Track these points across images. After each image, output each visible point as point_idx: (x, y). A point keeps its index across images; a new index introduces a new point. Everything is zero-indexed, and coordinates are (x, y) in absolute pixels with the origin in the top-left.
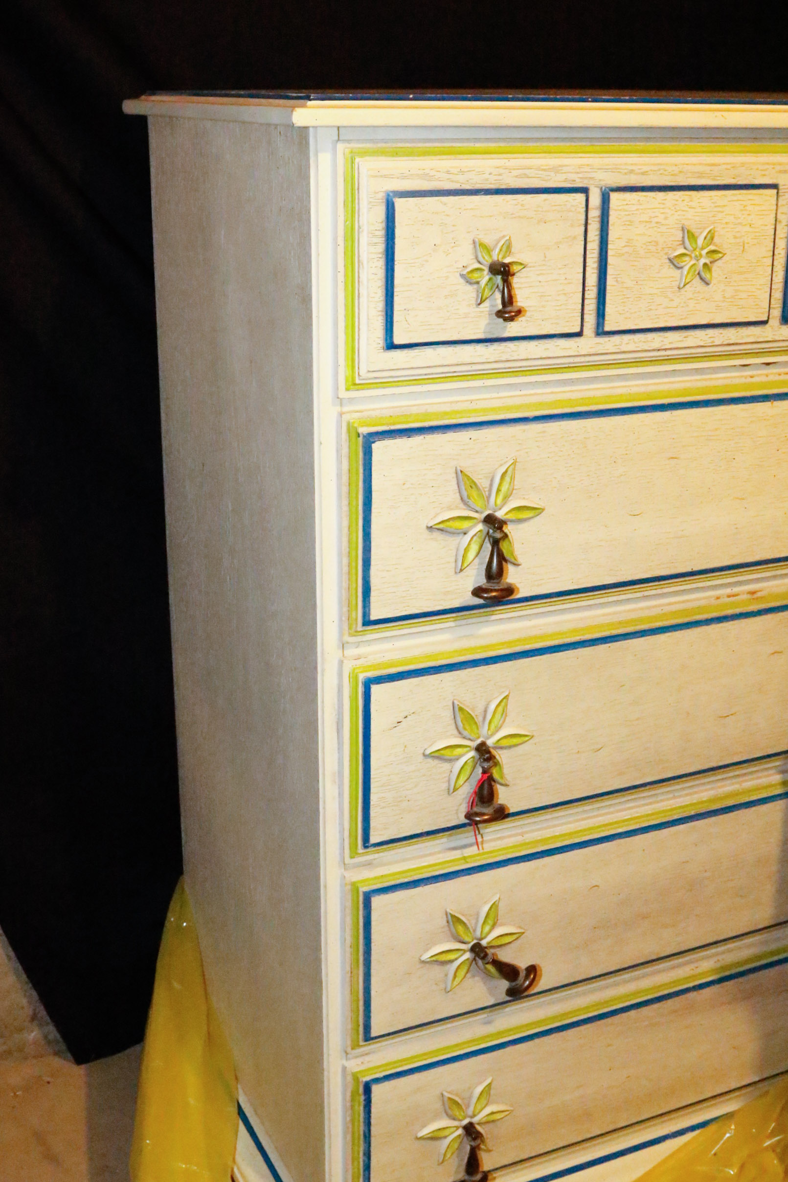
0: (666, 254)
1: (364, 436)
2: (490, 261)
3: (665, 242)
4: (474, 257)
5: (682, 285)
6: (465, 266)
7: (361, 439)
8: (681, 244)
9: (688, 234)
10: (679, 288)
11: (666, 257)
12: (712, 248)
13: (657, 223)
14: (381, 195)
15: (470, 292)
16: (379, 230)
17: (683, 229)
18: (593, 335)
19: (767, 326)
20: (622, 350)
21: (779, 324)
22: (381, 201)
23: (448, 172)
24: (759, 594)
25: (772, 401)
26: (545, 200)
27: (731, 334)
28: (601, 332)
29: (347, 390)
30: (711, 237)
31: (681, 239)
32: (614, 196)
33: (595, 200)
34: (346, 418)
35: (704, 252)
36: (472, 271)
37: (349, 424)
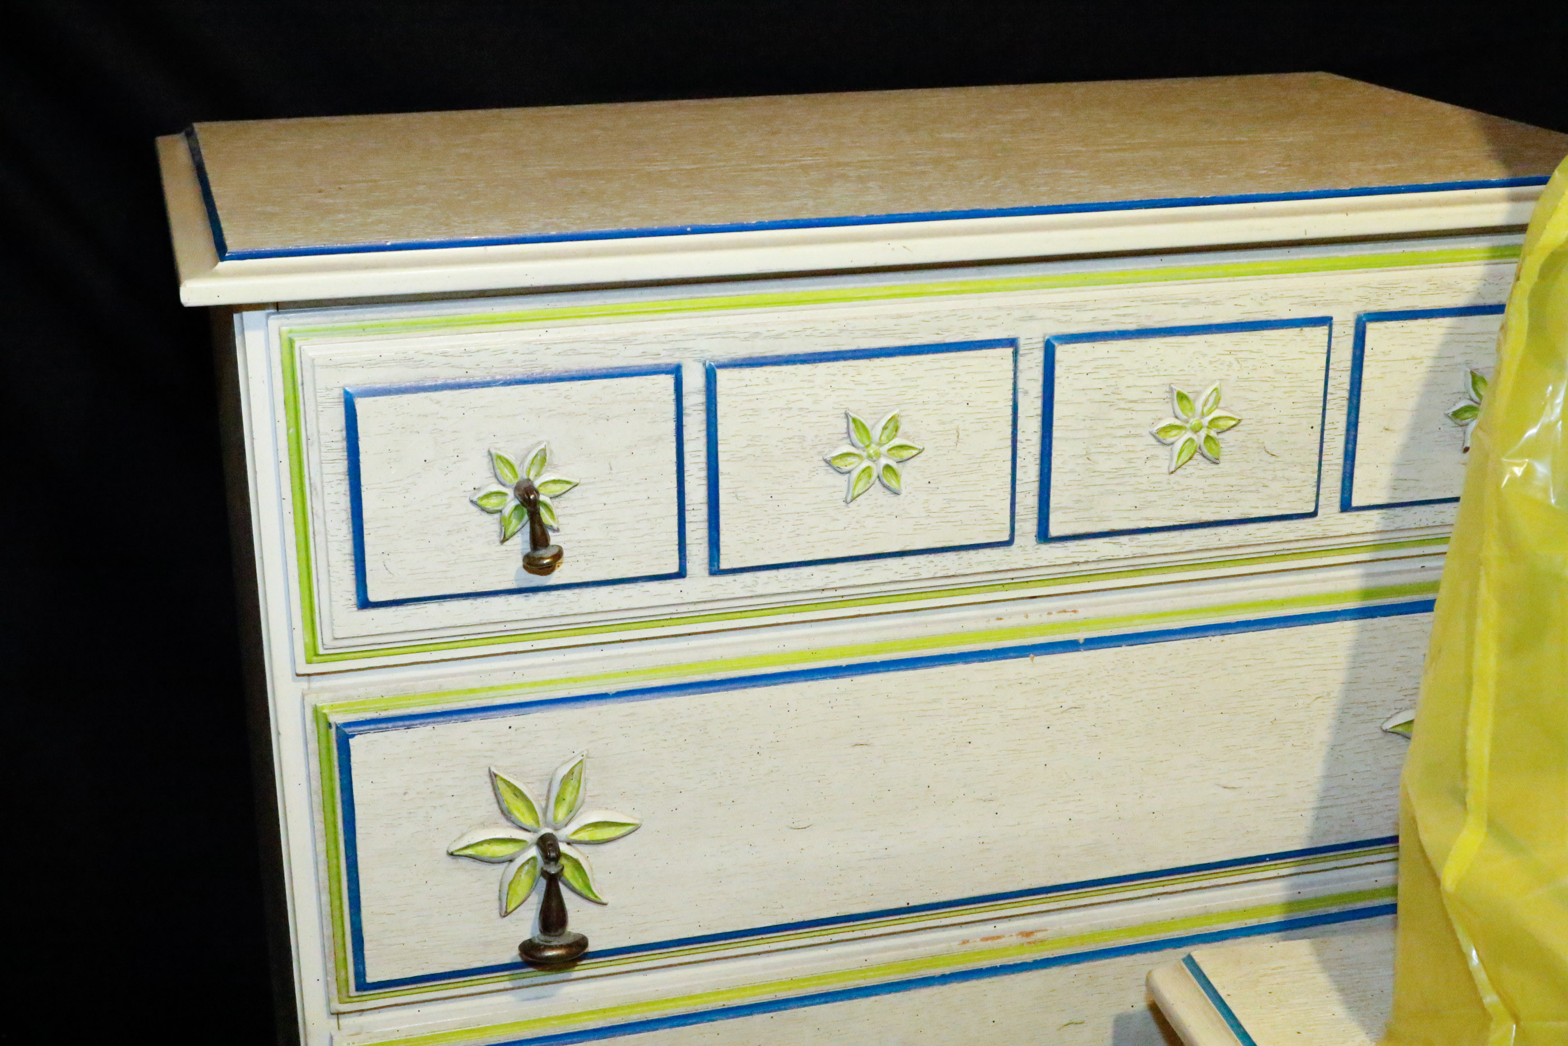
0: (820, 453)
1: (337, 728)
2: (515, 482)
3: (816, 436)
4: (492, 475)
5: (849, 500)
6: (476, 487)
7: (333, 730)
8: (844, 438)
9: (855, 425)
10: (845, 501)
11: (821, 458)
12: (897, 442)
13: (801, 409)
14: (338, 393)
15: (491, 525)
16: (337, 442)
17: (847, 415)
18: (706, 573)
19: (1013, 547)
20: (758, 593)
21: (1035, 543)
22: (336, 400)
23: (444, 354)
24: (1039, 935)
25: (1032, 655)
26: (605, 387)
27: (950, 562)
28: (715, 570)
29: (309, 662)
30: (893, 425)
31: (845, 430)
32: (722, 375)
33: (694, 381)
34: (310, 700)
35: (884, 449)
36: (488, 496)
37: (316, 710)
